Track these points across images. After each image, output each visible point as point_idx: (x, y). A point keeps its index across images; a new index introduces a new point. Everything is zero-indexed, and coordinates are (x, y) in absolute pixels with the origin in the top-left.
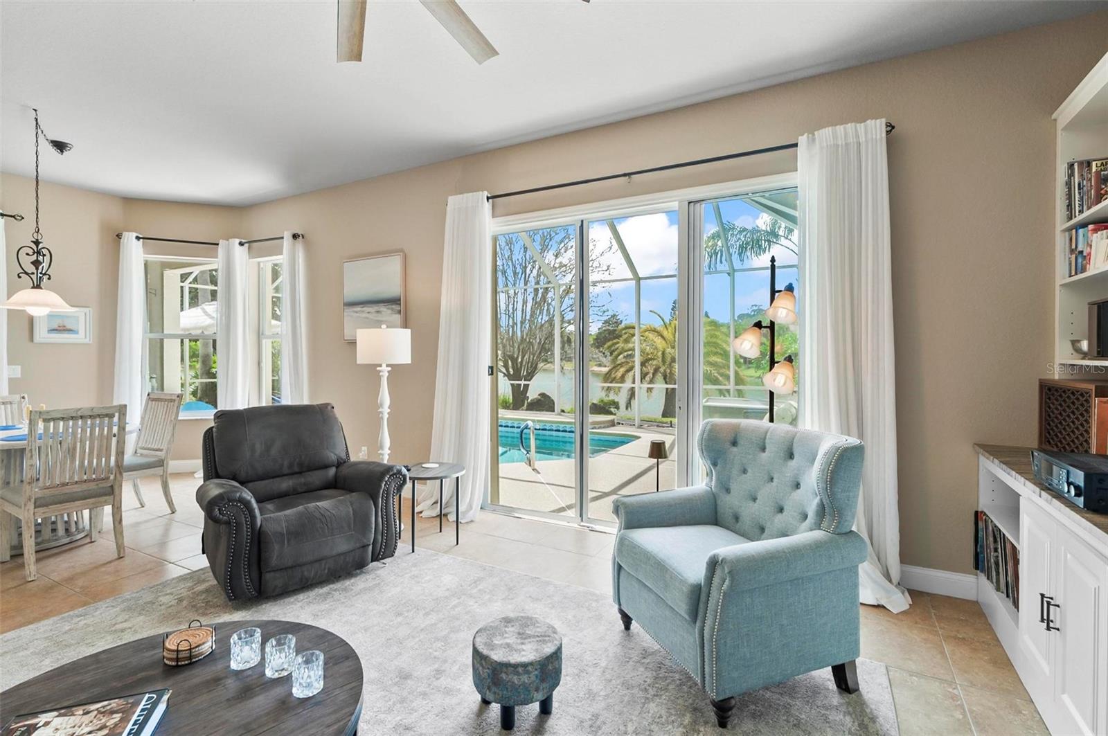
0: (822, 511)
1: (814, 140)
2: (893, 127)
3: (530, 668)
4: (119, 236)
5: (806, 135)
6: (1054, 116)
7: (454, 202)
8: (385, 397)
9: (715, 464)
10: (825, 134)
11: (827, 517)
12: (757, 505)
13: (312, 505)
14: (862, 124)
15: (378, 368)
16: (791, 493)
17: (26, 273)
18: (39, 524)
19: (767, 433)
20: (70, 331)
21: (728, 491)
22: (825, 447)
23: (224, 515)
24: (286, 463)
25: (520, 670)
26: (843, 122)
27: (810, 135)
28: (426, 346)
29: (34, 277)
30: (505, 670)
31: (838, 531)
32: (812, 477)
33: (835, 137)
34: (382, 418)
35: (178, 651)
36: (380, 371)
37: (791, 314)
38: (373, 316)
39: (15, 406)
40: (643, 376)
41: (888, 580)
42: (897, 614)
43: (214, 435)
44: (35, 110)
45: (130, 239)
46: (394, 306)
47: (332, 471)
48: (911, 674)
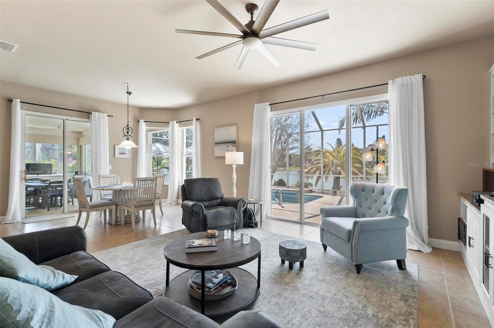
0: (393, 210)
1: (394, 82)
2: (426, 77)
3: (298, 251)
4: (139, 121)
5: (391, 80)
6: (489, 71)
7: (257, 106)
8: (235, 176)
9: (356, 198)
10: (399, 80)
11: (395, 212)
12: (371, 211)
13: (218, 209)
14: (413, 76)
15: (232, 166)
16: (383, 206)
17: (125, 135)
18: (126, 216)
19: (375, 186)
20: (124, 154)
21: (361, 206)
22: (394, 189)
23: (196, 210)
24: (206, 197)
25: (295, 251)
26: (406, 75)
27: (393, 80)
28: (247, 158)
29: (127, 136)
30: (291, 251)
31: (398, 216)
32: (389, 201)
33: (402, 81)
34: (234, 183)
35: (212, 233)
36: (233, 167)
37: (384, 145)
38: (226, 148)
39: (116, 178)
40: (324, 172)
41: (423, 242)
42: (426, 253)
43: (185, 186)
44: (127, 84)
45: (142, 121)
46: (233, 144)
47: (219, 200)
48: (427, 268)
